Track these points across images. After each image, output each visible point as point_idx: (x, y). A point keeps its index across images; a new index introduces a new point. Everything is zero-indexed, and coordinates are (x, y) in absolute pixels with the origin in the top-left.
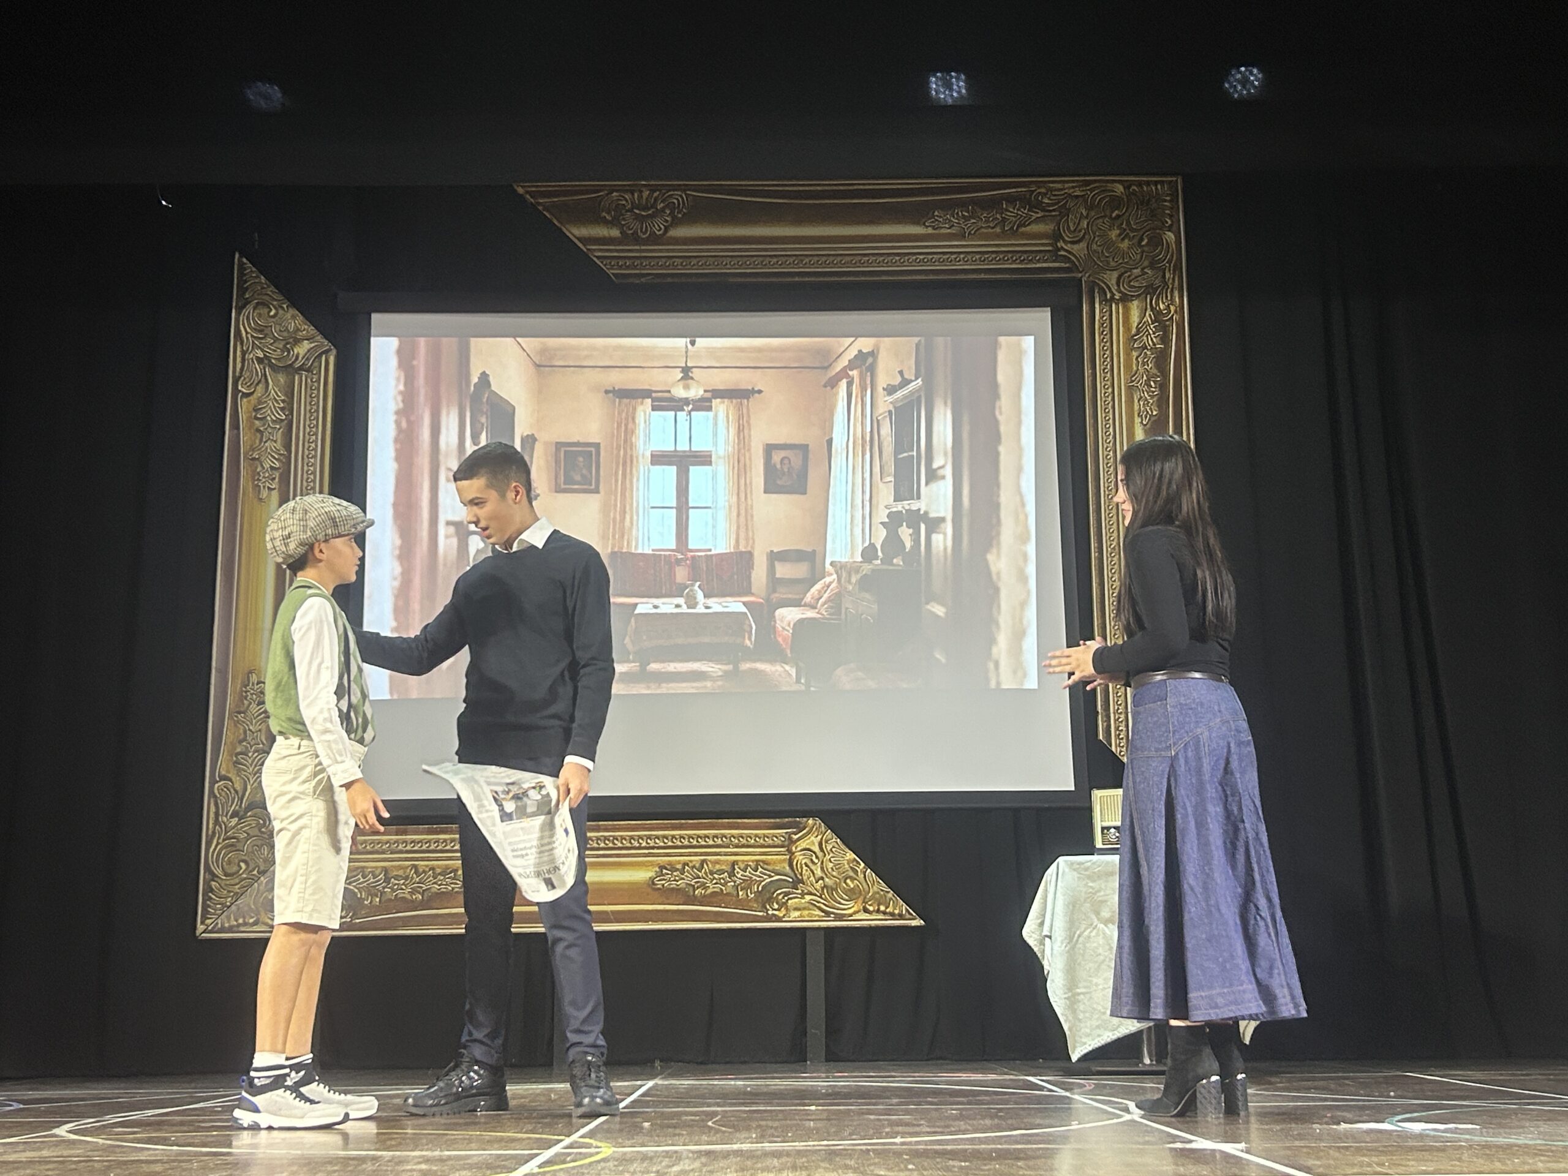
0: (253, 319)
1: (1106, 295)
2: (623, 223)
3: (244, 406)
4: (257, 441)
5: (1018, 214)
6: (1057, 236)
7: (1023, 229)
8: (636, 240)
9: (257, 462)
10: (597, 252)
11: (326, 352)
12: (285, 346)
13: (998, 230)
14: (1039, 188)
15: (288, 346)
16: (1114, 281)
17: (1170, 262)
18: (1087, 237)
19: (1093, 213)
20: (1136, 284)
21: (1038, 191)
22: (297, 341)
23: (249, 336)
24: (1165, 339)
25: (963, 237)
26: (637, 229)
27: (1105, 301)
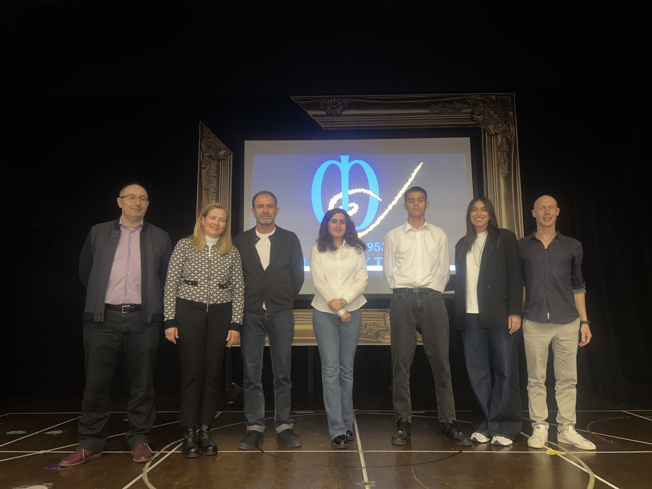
0: (206, 142)
1: (489, 133)
2: (327, 110)
3: (204, 172)
4: (208, 183)
5: (460, 106)
6: (473, 113)
7: (461, 111)
8: (332, 116)
9: (208, 191)
10: (317, 120)
11: (230, 154)
12: (216, 151)
13: (453, 111)
14: (467, 97)
15: (218, 152)
16: (492, 128)
17: (511, 122)
18: (483, 113)
19: (485, 105)
20: (500, 129)
21: (467, 98)
22: (221, 150)
23: (205, 148)
24: (510, 148)
25: (441, 113)
26: (331, 112)
27: (489, 135)
